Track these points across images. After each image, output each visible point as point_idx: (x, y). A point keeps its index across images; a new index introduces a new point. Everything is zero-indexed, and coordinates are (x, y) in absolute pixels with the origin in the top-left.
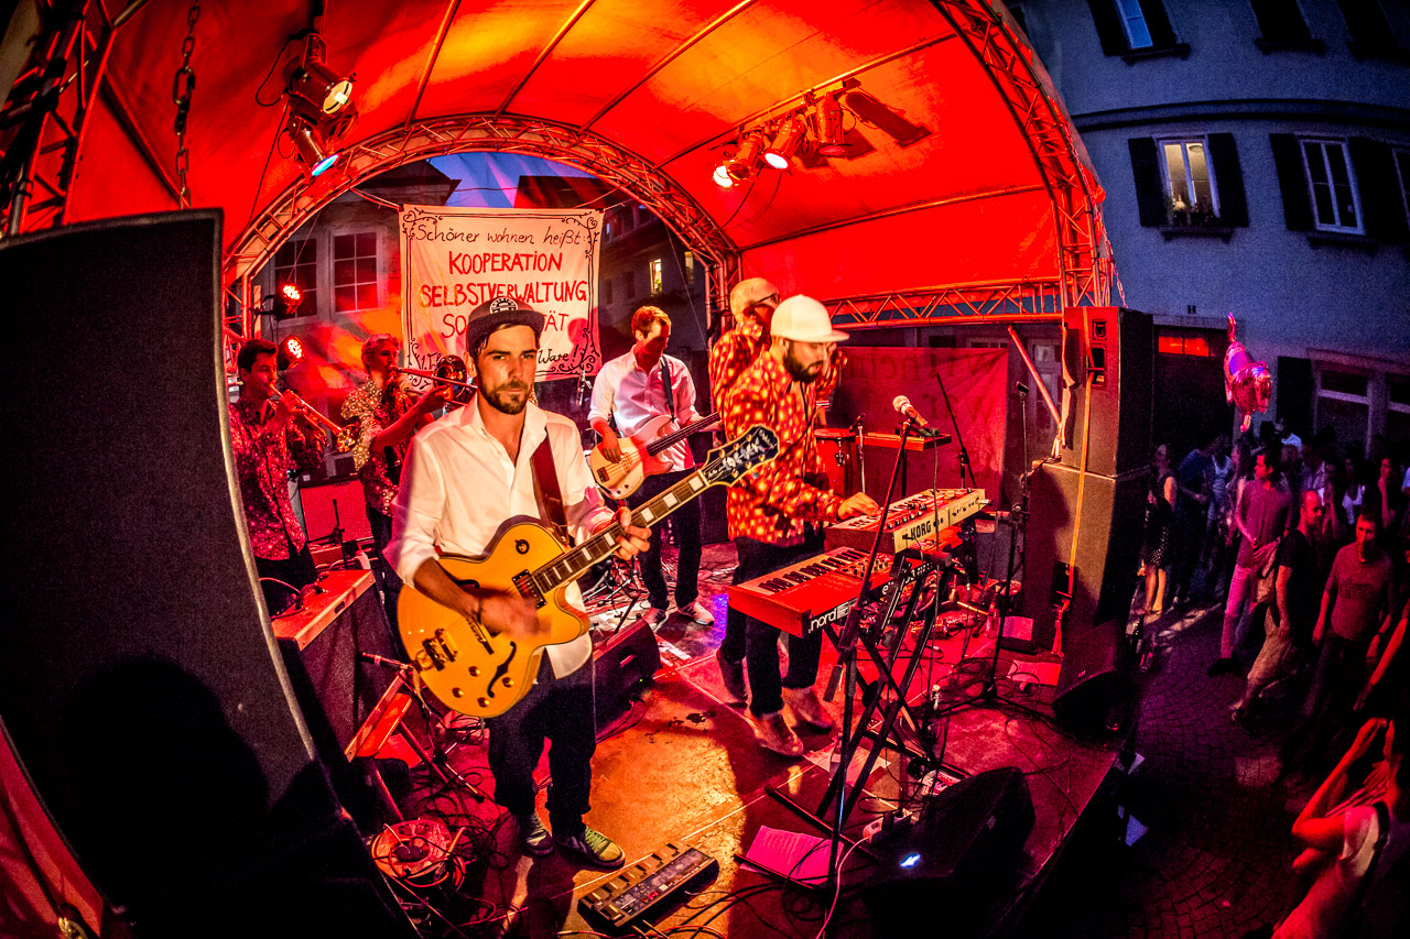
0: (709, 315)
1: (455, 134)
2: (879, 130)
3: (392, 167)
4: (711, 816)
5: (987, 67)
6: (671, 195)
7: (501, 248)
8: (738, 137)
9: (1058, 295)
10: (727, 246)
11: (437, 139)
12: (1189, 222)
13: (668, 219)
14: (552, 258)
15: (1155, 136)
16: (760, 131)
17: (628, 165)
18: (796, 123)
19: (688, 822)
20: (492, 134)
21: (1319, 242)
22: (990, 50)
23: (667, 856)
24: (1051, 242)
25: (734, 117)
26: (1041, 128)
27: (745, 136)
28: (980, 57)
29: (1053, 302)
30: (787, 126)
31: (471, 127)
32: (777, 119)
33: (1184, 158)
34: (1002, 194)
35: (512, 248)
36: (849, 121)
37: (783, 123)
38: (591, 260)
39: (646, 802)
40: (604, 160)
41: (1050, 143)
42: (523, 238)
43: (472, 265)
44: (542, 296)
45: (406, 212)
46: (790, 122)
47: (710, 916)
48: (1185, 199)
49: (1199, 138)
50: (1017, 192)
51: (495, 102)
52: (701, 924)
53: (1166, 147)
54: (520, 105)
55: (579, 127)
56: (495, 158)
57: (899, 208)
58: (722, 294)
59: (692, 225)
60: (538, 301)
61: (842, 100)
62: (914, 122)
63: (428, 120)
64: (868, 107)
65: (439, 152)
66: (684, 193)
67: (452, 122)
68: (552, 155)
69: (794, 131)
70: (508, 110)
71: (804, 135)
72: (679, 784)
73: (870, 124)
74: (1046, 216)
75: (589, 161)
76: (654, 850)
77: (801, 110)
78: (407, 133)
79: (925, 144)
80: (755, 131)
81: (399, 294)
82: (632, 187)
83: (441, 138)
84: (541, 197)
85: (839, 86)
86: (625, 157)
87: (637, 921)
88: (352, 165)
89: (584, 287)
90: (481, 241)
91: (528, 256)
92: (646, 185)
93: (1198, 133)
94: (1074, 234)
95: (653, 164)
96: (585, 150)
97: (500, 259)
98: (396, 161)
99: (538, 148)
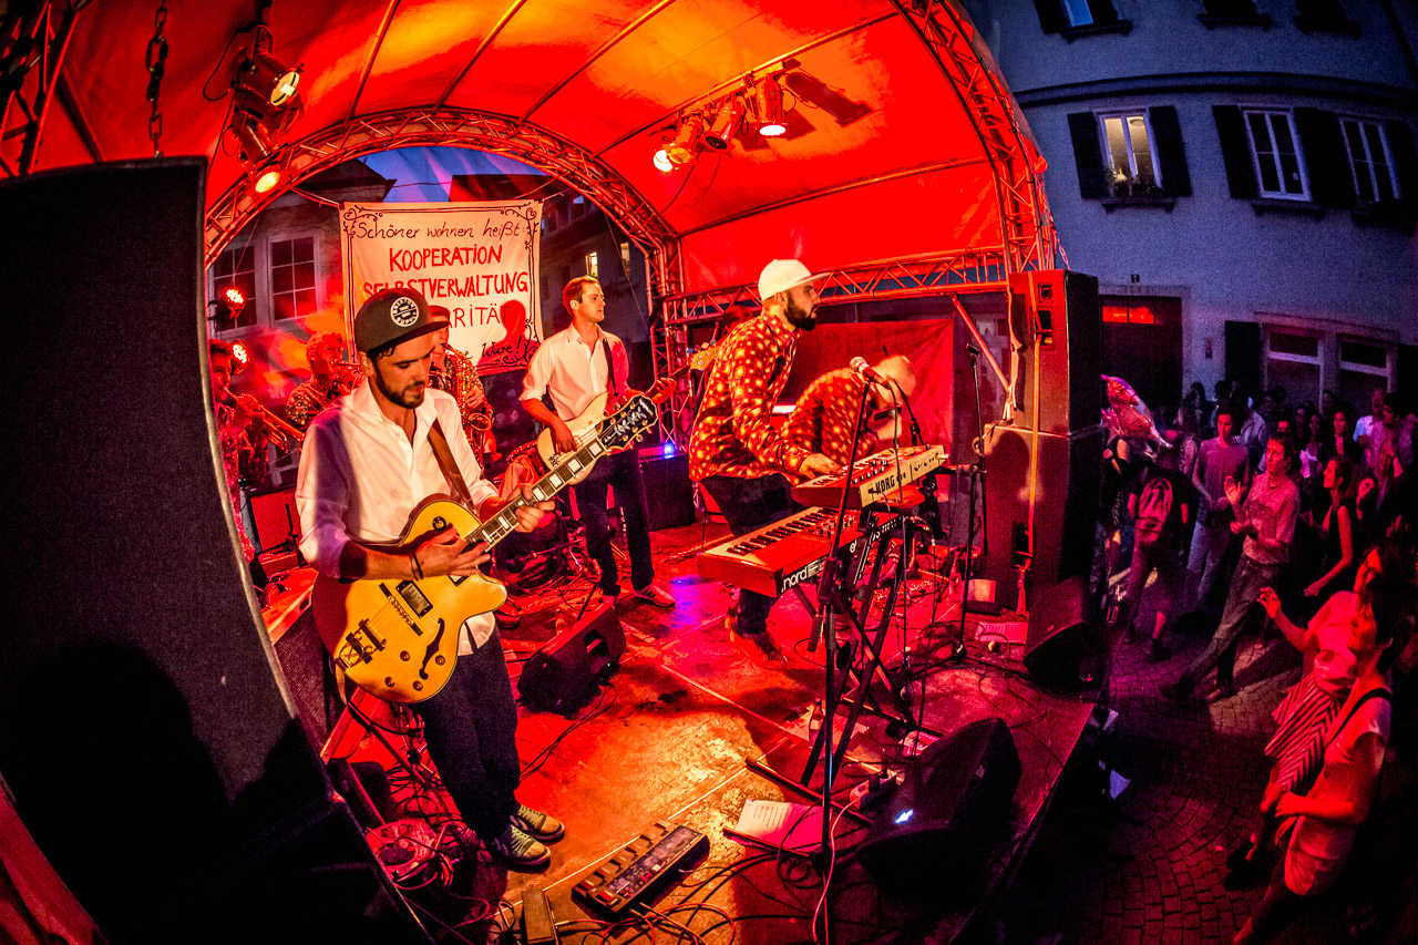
0: (650, 301)
1: (394, 130)
2: (820, 109)
3: (331, 165)
4: (694, 793)
5: (928, 44)
6: (609, 183)
7: (440, 242)
8: (677, 121)
9: (1002, 264)
10: (666, 232)
11: (377, 136)
12: (1131, 193)
13: (607, 207)
14: (492, 250)
15: (1095, 111)
16: (699, 115)
17: (566, 154)
18: (737, 106)
19: (672, 801)
20: (430, 128)
21: (1263, 209)
22: (931, 27)
23: (655, 835)
24: (993, 214)
25: (672, 100)
26: (981, 102)
27: (684, 120)
28: (922, 34)
29: (996, 271)
30: (727, 109)
31: (411, 122)
32: (716, 102)
33: (1125, 131)
34: (941, 169)
35: (451, 243)
36: (789, 101)
37: (722, 106)
38: (531, 252)
39: (627, 784)
40: (543, 150)
41: (990, 116)
42: (463, 232)
43: (413, 260)
44: (482, 289)
45: (346, 210)
46: (731, 103)
47: (706, 893)
48: (1126, 171)
49: (1140, 111)
50: (957, 166)
51: (434, 95)
52: (700, 902)
53: (1107, 121)
54: (458, 98)
55: (517, 118)
56: (434, 152)
57: (839, 186)
58: (663, 280)
59: (631, 212)
60: (479, 295)
61: (782, 81)
62: (854, 99)
63: (368, 117)
64: (808, 88)
65: (379, 147)
66: (621, 181)
67: (391, 117)
68: (491, 147)
69: (734, 113)
70: (447, 103)
71: (743, 117)
72: (658, 764)
73: (810, 104)
74: (987, 189)
75: (527, 152)
76: (641, 832)
77: (741, 92)
78: (347, 130)
79: (866, 121)
80: (694, 115)
81: (341, 293)
82: (571, 177)
83: (381, 134)
84: (481, 190)
85: (779, 67)
86: (563, 147)
87: (634, 903)
88: (293, 164)
89: (525, 279)
90: (422, 235)
91: (467, 250)
92: (585, 174)
93: (1139, 107)
94: (1016, 205)
95: (590, 152)
96: (524, 139)
97: (439, 254)
98: (335, 158)
99: (477, 140)
